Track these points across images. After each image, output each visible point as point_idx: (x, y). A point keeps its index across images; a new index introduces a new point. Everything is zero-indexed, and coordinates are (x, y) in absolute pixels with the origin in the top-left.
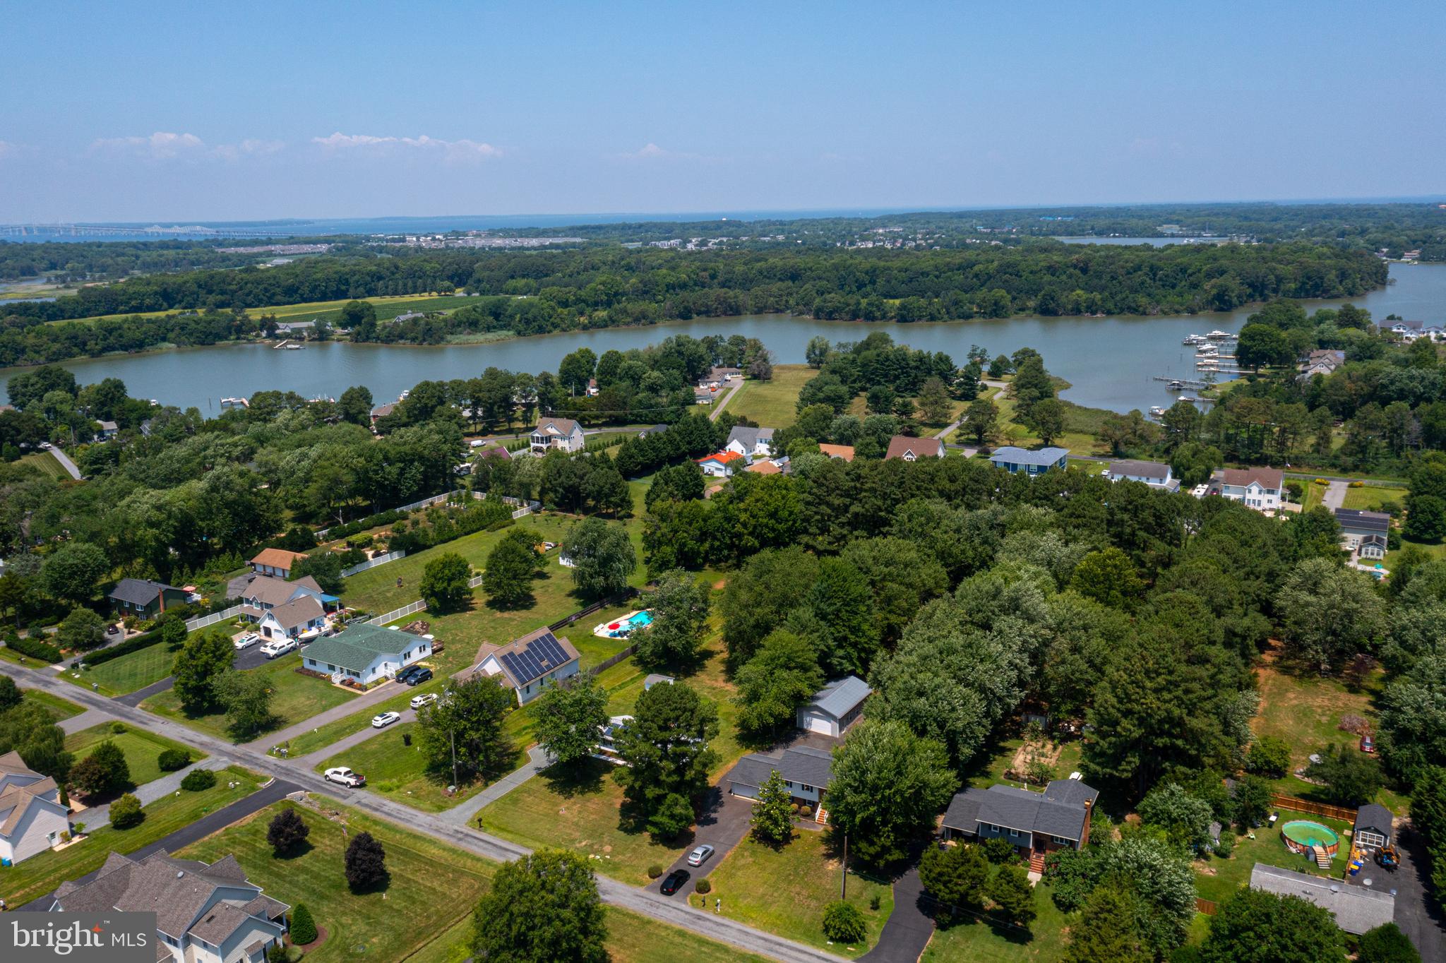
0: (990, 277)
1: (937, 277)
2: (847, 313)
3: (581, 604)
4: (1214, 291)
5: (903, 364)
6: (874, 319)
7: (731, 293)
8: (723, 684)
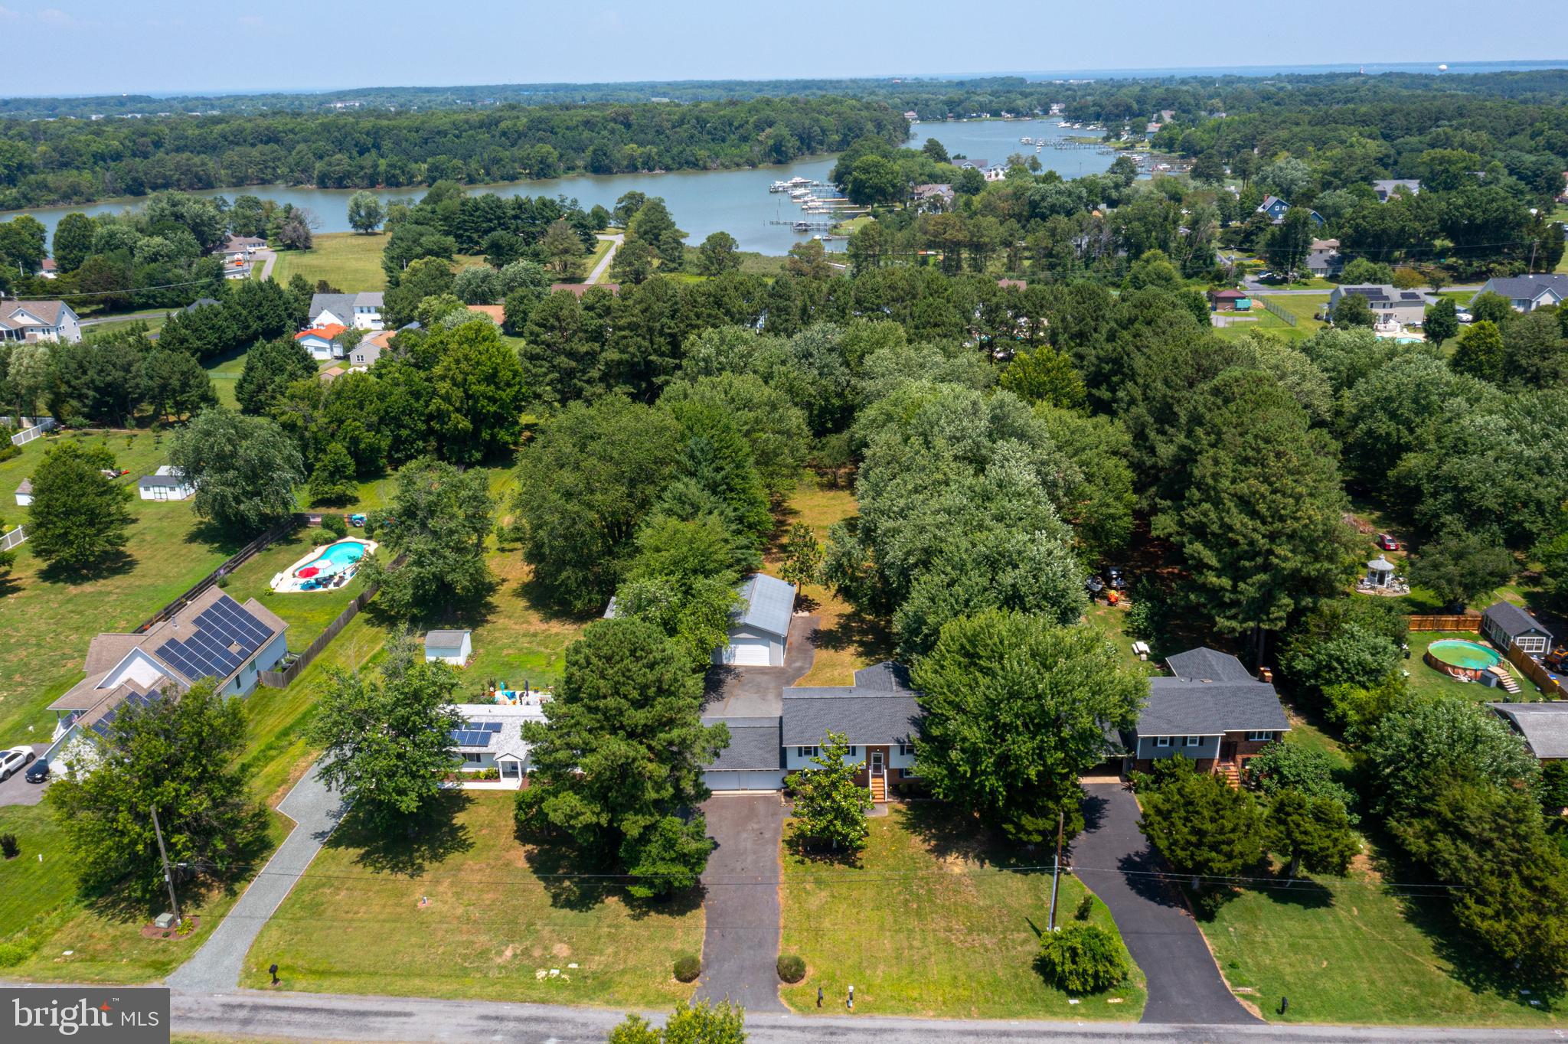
0: (521, 135)
1: (457, 137)
2: (362, 178)
3: (221, 550)
4: (771, 142)
5: (499, 212)
6: (398, 185)
7: (197, 160)
8: (545, 626)
